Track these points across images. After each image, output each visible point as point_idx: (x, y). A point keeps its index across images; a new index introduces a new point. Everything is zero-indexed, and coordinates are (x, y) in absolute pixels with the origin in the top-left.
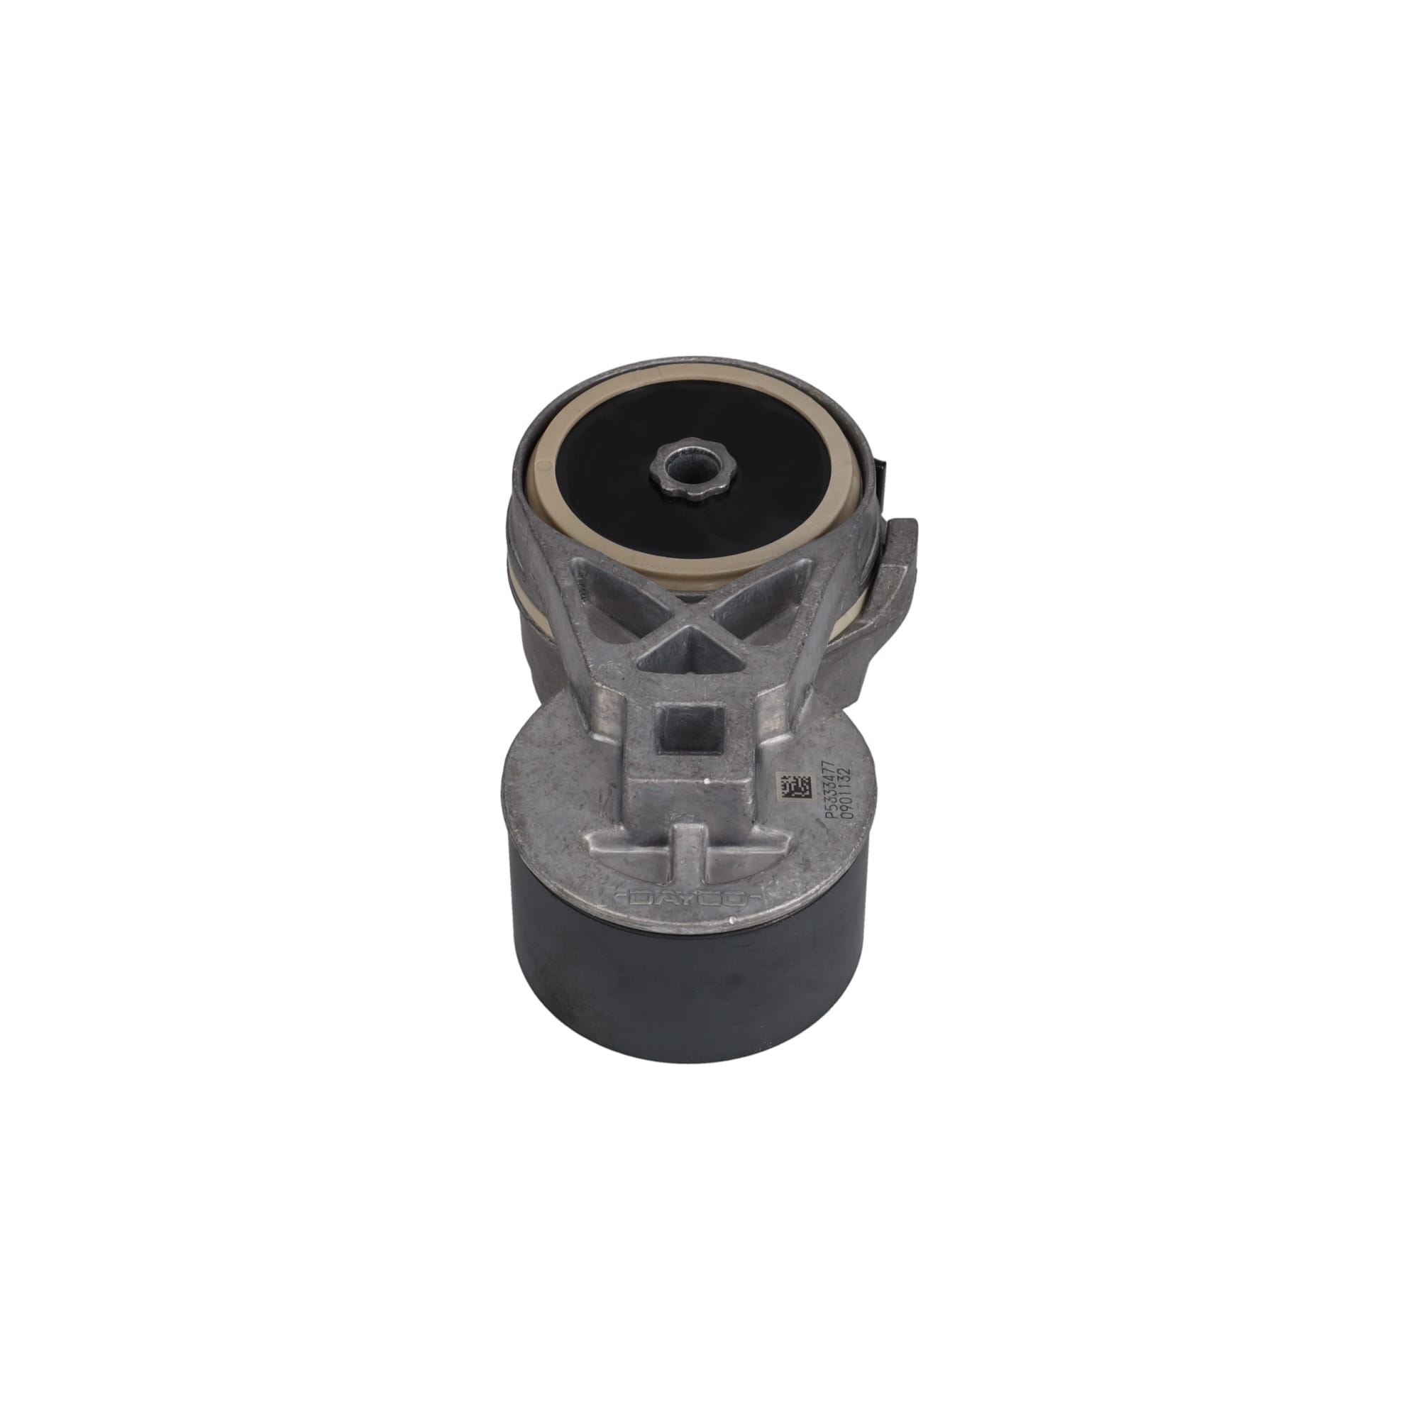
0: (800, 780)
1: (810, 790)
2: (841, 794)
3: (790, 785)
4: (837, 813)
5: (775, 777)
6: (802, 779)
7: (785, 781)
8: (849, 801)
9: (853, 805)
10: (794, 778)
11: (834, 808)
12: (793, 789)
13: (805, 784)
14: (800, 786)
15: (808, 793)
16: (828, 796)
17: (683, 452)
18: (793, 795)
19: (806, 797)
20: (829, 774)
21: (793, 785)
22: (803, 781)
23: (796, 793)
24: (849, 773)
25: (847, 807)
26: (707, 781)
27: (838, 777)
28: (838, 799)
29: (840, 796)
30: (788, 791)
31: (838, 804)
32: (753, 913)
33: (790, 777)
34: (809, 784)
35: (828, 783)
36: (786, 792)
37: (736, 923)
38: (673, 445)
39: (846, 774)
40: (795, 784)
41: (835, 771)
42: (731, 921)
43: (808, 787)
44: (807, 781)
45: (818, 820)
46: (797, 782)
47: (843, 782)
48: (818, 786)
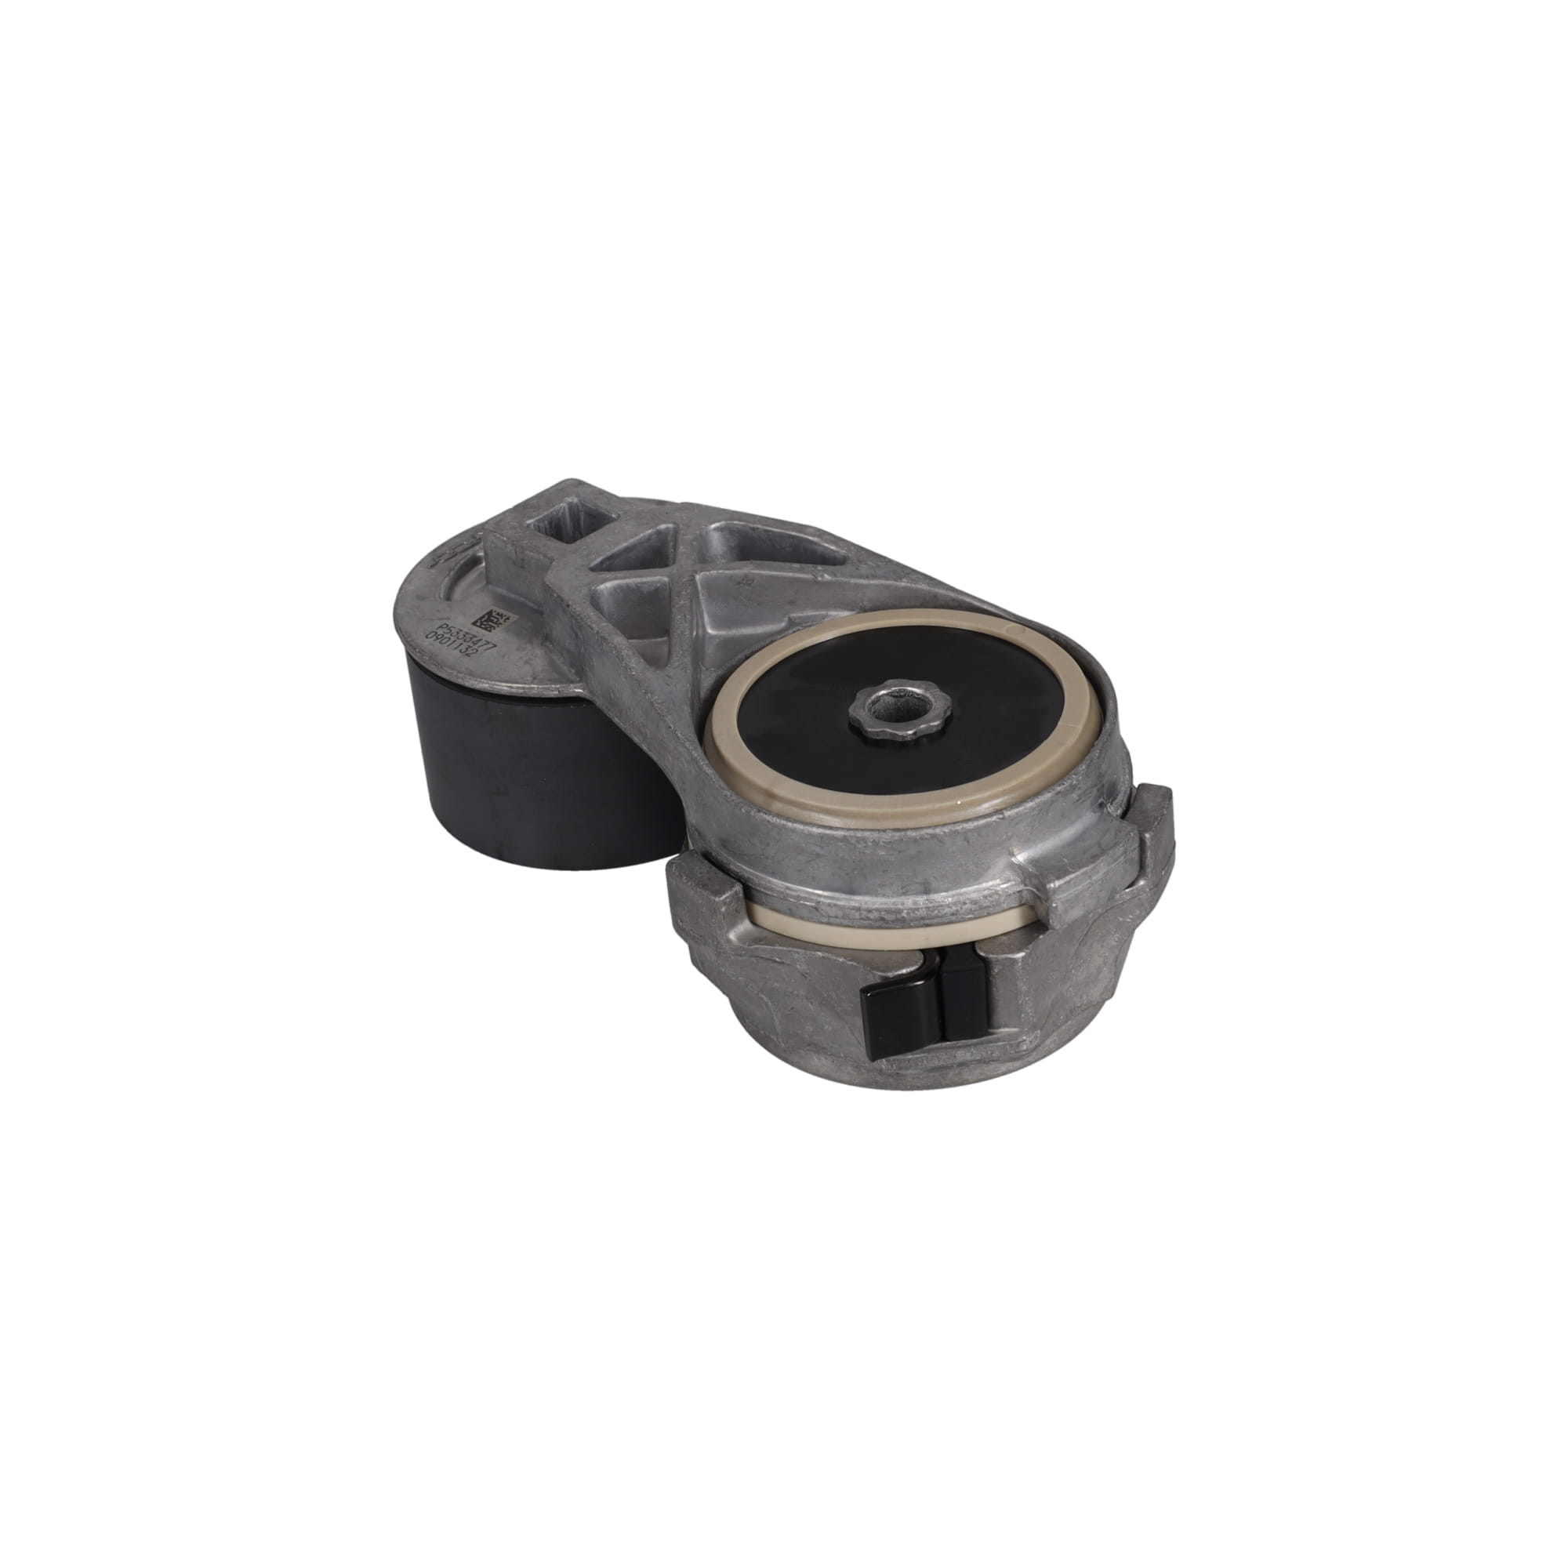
0: (495, 626)
1: (480, 627)
2: (454, 642)
3: (498, 619)
4: (440, 632)
9: (437, 643)
10: (500, 624)
11: (447, 631)
12: (492, 618)
13: (488, 626)
14: (490, 623)
16: (462, 633)
18: (486, 616)
19: (477, 621)
20: (480, 644)
21: (495, 620)
22: (492, 627)
23: (486, 618)
29: (453, 639)
33: (505, 622)
34: (486, 629)
35: (474, 640)
36: (494, 614)
39: (468, 652)
41: (479, 649)
43: (483, 626)
45: (449, 619)
46: (495, 623)
47: (463, 648)
48: (478, 633)
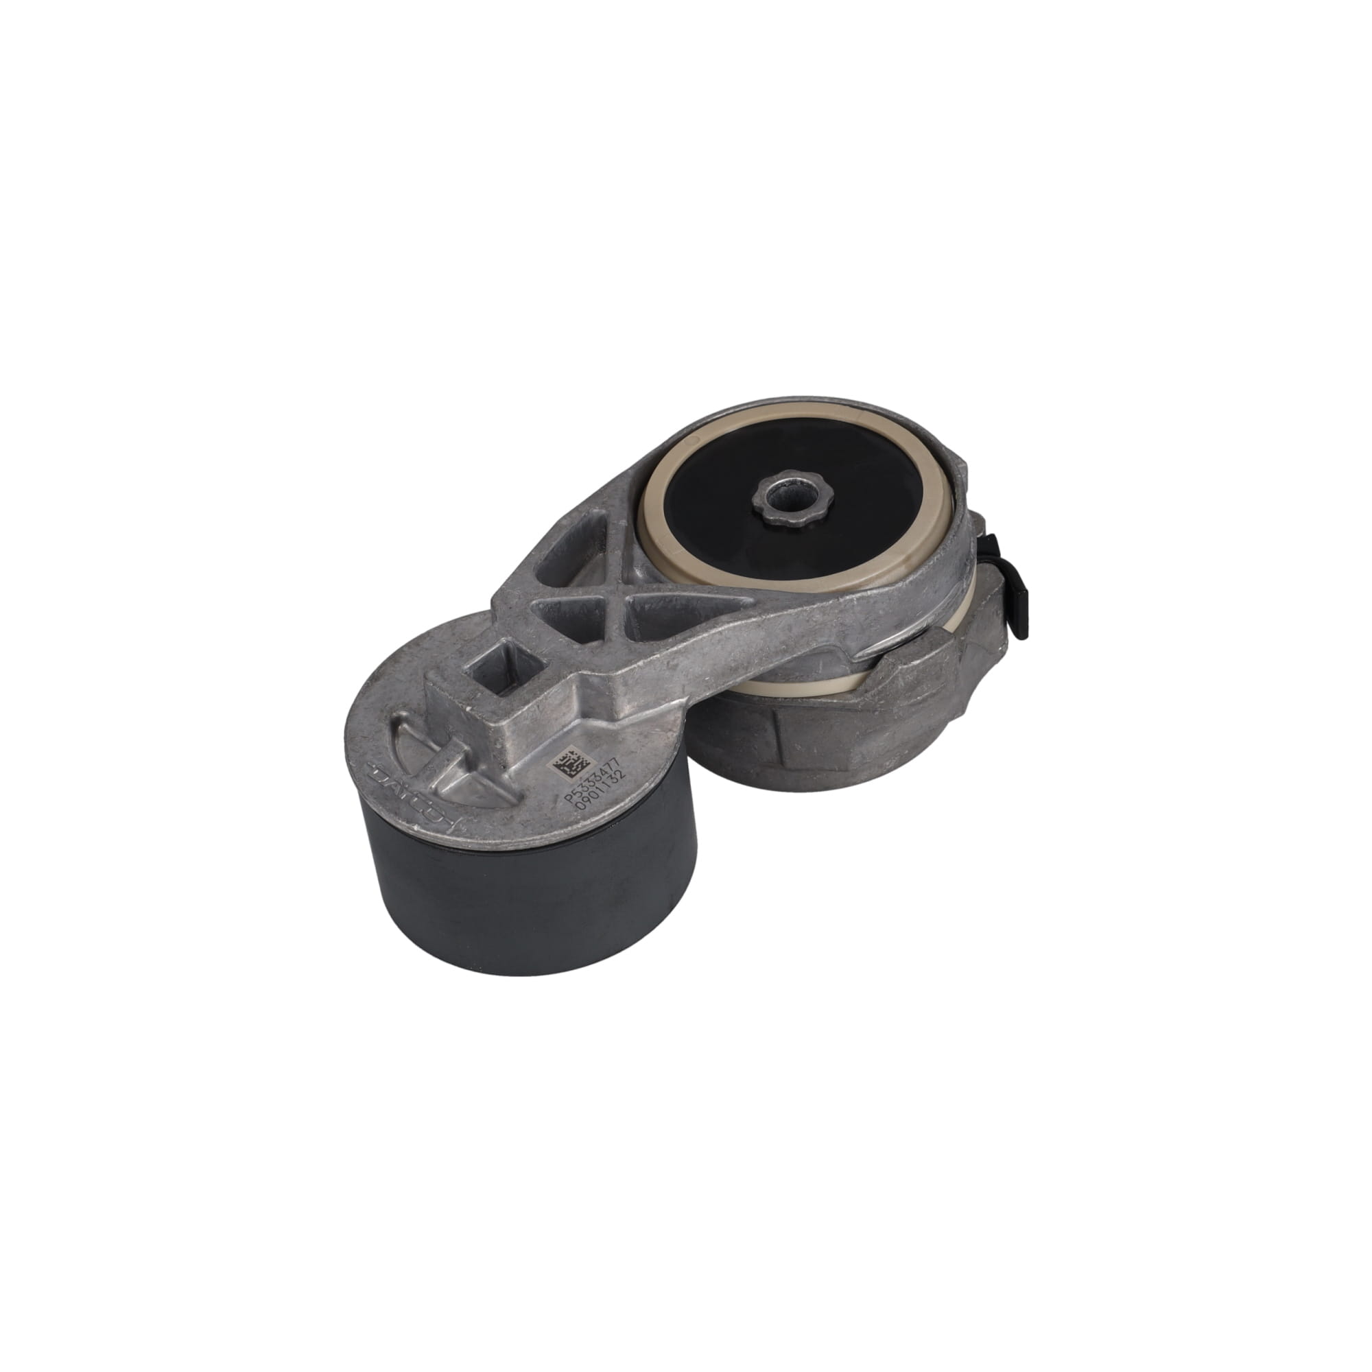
2: (597, 788)
3: (569, 760)
4: (576, 800)
5: (565, 748)
6: (583, 761)
7: (569, 754)
8: (596, 796)
9: (596, 801)
11: (578, 795)
13: (580, 766)
15: (573, 773)
16: (586, 784)
17: (802, 482)
18: (562, 768)
20: (607, 769)
22: (582, 763)
23: (566, 768)
24: (621, 778)
25: (589, 800)
26: (468, 709)
27: (611, 776)
28: (590, 790)
29: (594, 789)
30: (562, 763)
31: (585, 794)
32: (433, 831)
33: (576, 754)
35: (598, 775)
37: (418, 832)
38: (799, 473)
39: (618, 777)
40: (573, 761)
41: (614, 769)
42: (416, 828)
43: (578, 770)
44: (585, 765)
45: (555, 796)
47: (609, 781)
48: (588, 772)
